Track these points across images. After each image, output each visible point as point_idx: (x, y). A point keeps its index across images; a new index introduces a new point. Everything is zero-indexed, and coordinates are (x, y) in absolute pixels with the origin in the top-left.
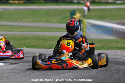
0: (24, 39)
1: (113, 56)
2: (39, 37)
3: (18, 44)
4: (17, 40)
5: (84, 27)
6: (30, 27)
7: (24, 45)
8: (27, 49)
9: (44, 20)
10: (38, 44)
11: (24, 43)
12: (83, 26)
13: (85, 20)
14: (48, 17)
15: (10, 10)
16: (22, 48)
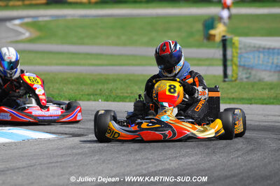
0: (99, 83)
2: (132, 78)
3: (86, 93)
4: (85, 85)
5: (235, 54)
6: (112, 55)
7: (100, 95)
8: (106, 103)
9: (145, 39)
10: (131, 93)
11: (99, 91)
12: (232, 52)
13: (236, 39)
15: (69, 18)
16: (95, 100)
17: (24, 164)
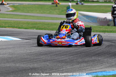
0: (34, 24)
2: (44, 23)
8: (36, 30)
10: (45, 27)
14: (51, 10)
16: (33, 29)
17: (12, 47)
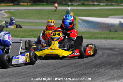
1: (99, 44)
3: (27, 35)
4: (27, 32)
5: (77, 22)
6: (35, 23)
8: (34, 38)
9: (47, 17)
11: (32, 34)
15: (21, 10)
